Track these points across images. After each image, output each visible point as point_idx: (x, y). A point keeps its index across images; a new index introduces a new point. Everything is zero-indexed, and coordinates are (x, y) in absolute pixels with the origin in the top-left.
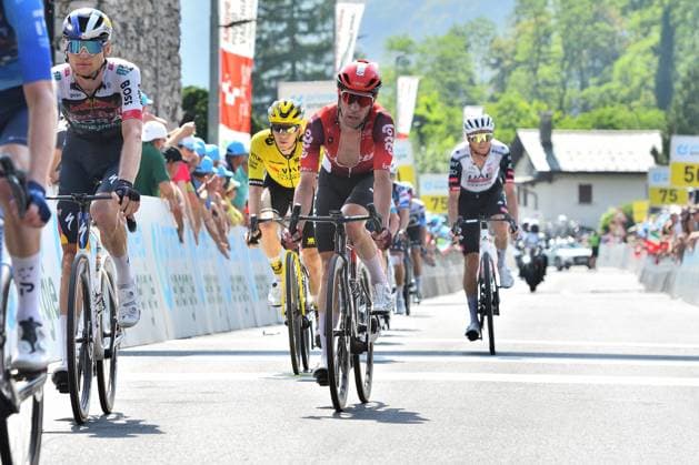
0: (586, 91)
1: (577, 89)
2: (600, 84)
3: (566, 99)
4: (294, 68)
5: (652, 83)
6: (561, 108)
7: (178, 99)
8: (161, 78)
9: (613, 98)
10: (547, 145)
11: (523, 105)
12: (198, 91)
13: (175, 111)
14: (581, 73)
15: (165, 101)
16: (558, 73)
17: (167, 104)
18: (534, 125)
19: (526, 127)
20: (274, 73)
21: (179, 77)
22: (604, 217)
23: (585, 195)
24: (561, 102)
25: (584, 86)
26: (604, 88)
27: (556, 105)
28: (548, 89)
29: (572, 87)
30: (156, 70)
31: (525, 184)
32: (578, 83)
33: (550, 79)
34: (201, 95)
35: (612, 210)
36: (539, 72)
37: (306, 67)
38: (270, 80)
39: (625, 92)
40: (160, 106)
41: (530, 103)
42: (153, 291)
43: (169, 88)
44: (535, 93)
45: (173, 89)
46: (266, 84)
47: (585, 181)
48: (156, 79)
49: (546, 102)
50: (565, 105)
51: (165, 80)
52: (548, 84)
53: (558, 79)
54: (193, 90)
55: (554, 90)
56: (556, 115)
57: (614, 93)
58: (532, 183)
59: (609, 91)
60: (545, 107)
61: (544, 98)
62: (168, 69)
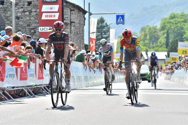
0: (153, 45)
1: (152, 45)
2: (156, 44)
3: (150, 46)
5: (165, 43)
6: (149, 48)
7: (84, 46)
8: (81, 42)
9: (158, 46)
10: (147, 54)
11: (142, 47)
13: (83, 48)
14: (153, 42)
15: (82, 46)
18: (144, 51)
19: (143, 51)
21: (84, 42)
24: (149, 47)
25: (153, 44)
26: (157, 44)
27: (148, 47)
28: (147, 45)
30: (80, 41)
31: (143, 61)
32: (152, 43)
33: (147, 43)
36: (145, 42)
39: (160, 45)
41: (144, 47)
42: (81, 79)
43: (82, 44)
44: (144, 45)
46: (97, 44)
48: (80, 42)
52: (147, 44)
53: (148, 43)
55: (148, 45)
56: (148, 49)
57: (159, 45)
58: (144, 61)
59: (157, 45)
60: (146, 48)
61: (146, 46)
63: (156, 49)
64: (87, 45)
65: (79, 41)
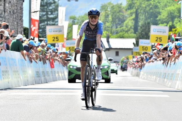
0: (117, 29)
1: (115, 29)
2: (120, 27)
3: (112, 31)
4: (47, 23)
5: (133, 27)
6: (111, 33)
7: (22, 29)
8: (18, 24)
9: (124, 31)
10: (108, 42)
12: (26, 28)
13: (22, 32)
14: (116, 25)
15: (19, 30)
16: (110, 25)
17: (20, 30)
18: (105, 37)
19: (103, 37)
20: (43, 24)
21: (23, 24)
22: (122, 59)
23: (117, 54)
25: (117, 28)
26: (121, 28)
27: (110, 32)
28: (108, 29)
29: (114, 28)
30: (17, 22)
32: (115, 27)
34: (26, 29)
35: (123, 57)
36: (106, 24)
37: (50, 23)
38: (42, 26)
39: (127, 29)
40: (18, 31)
43: (20, 27)
44: (105, 29)
45: (21, 27)
46: (41, 27)
47: (117, 50)
48: (17, 24)
49: (108, 32)
50: (112, 32)
51: (19, 25)
52: (108, 27)
53: (110, 26)
54: (24, 28)
55: (110, 29)
56: (110, 35)
57: (124, 29)
59: (123, 29)
60: (107, 33)
62: (20, 22)
63: (120, 35)
64: (27, 29)
65: (15, 23)
